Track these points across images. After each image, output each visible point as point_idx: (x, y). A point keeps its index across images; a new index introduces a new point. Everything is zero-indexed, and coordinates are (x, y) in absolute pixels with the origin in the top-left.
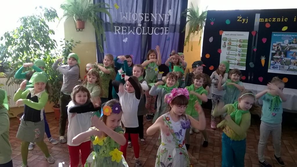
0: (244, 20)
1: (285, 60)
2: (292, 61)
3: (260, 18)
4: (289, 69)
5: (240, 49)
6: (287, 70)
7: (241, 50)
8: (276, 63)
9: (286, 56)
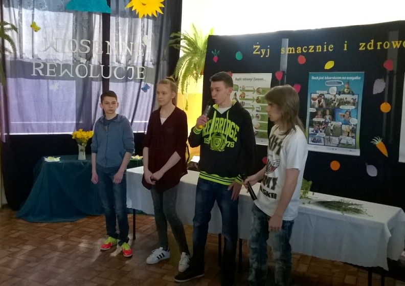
0: (263, 51)
1: (332, 125)
2: (345, 127)
3: (289, 47)
4: (340, 143)
5: (259, 105)
6: (337, 147)
7: (259, 108)
8: (317, 132)
9: (333, 118)
